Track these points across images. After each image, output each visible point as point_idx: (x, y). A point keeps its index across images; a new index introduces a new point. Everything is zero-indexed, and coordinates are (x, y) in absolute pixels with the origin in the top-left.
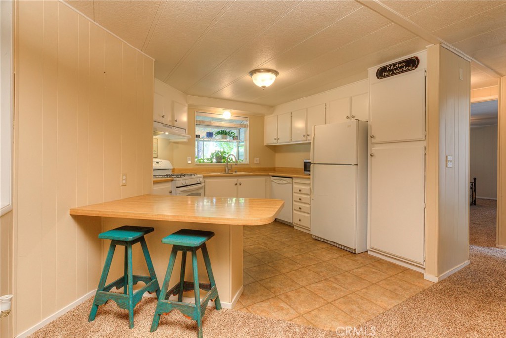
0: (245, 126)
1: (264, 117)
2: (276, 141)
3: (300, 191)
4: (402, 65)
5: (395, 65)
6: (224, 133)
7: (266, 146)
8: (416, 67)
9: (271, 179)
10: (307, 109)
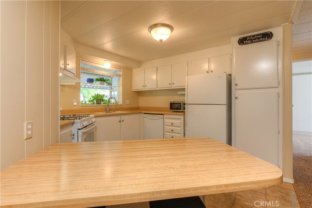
0: (119, 76)
1: (132, 70)
2: (143, 88)
3: (172, 124)
4: (260, 36)
5: (253, 36)
6: (102, 80)
7: (133, 91)
8: (271, 38)
9: (144, 116)
10: (171, 65)
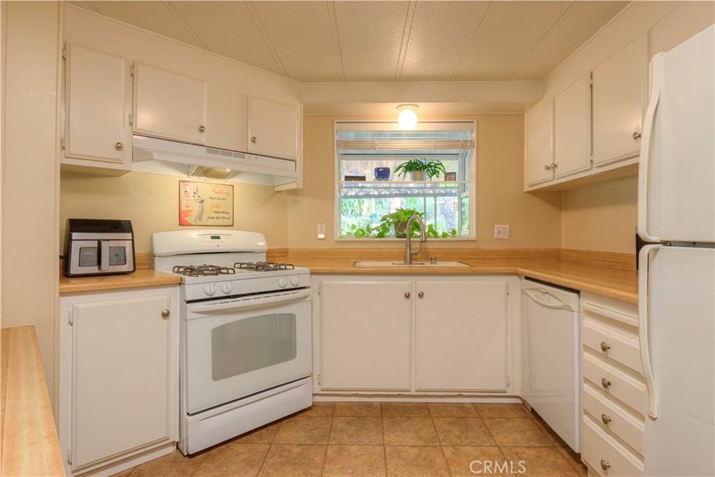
1: (523, 117)
2: (549, 174)
3: (604, 348)
7: (527, 192)
